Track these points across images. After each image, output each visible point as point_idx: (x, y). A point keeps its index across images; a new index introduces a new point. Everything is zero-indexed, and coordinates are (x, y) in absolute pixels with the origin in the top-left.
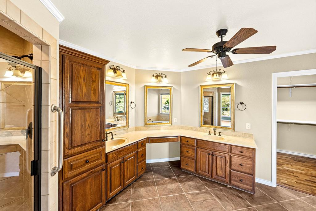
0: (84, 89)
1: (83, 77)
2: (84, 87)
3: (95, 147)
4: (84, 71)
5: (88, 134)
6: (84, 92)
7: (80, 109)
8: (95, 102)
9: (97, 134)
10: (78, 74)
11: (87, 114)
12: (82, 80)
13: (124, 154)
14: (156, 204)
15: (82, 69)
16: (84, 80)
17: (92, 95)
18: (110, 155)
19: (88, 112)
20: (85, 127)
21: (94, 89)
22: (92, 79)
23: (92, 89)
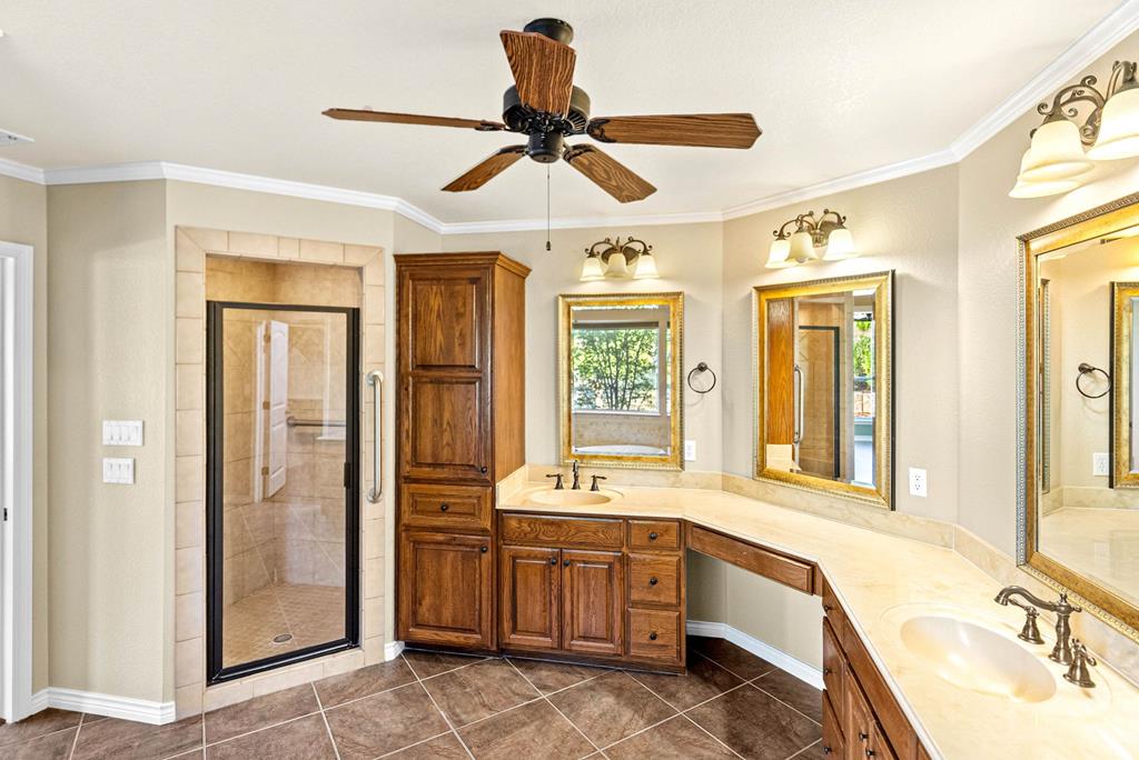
0: (440, 337)
1: (436, 308)
2: (439, 332)
3: (465, 480)
4: (439, 295)
5: (448, 444)
6: (438, 344)
7: (431, 382)
8: (464, 366)
9: (468, 450)
10: (427, 304)
11: (446, 396)
12: (434, 315)
13: (562, 539)
14: (566, 751)
15: (434, 291)
16: (438, 316)
17: (457, 349)
18: (511, 518)
19: (448, 389)
20: (441, 425)
21: (461, 334)
22: (457, 309)
23: (457, 334)
